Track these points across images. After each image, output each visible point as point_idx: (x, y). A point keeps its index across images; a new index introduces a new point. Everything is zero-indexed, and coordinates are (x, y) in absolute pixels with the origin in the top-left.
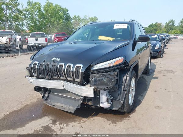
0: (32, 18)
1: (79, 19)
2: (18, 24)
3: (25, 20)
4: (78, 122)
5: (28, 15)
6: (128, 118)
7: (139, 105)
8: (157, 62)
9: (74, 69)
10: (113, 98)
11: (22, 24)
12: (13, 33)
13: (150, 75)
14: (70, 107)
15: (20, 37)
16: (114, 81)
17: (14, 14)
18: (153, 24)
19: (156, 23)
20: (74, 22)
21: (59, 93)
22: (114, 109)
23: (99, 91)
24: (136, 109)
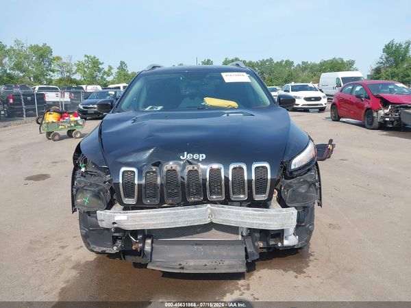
9: (253, 173)
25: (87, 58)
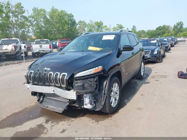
0: (37, 25)
1: (85, 24)
2: (24, 31)
3: (31, 27)
4: (67, 121)
5: (33, 21)
6: (110, 118)
7: (123, 107)
8: (154, 67)
9: (61, 77)
10: (95, 100)
11: (28, 30)
12: (19, 41)
13: (143, 80)
14: (60, 109)
15: (25, 45)
16: (93, 86)
17: (20, 21)
18: (160, 26)
19: (164, 26)
20: (80, 27)
21: (51, 97)
22: (97, 110)
23: (83, 95)
24: (120, 110)
25: (117, 25)
